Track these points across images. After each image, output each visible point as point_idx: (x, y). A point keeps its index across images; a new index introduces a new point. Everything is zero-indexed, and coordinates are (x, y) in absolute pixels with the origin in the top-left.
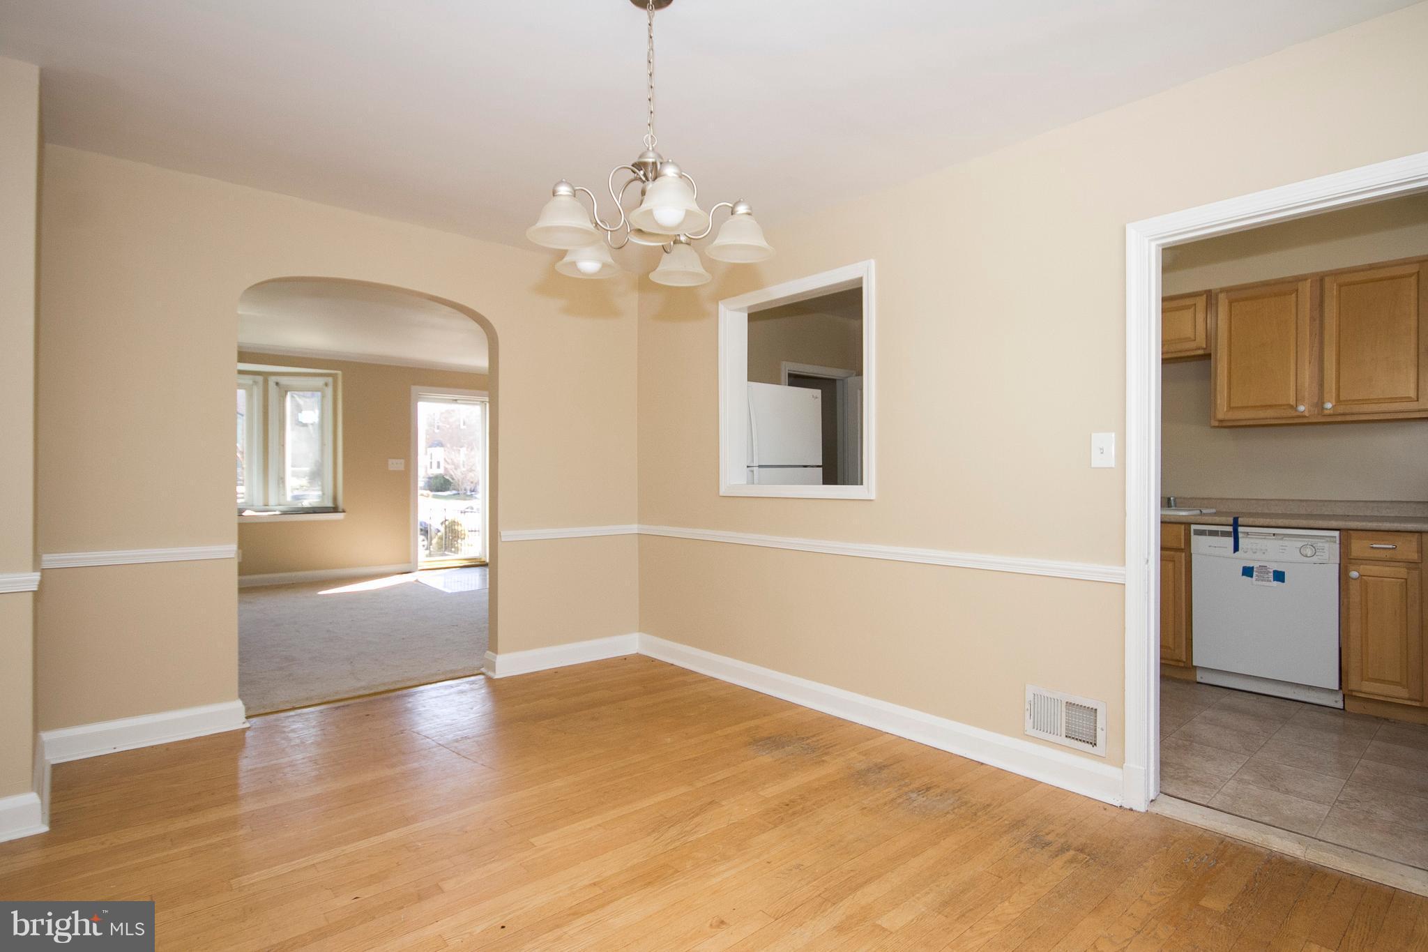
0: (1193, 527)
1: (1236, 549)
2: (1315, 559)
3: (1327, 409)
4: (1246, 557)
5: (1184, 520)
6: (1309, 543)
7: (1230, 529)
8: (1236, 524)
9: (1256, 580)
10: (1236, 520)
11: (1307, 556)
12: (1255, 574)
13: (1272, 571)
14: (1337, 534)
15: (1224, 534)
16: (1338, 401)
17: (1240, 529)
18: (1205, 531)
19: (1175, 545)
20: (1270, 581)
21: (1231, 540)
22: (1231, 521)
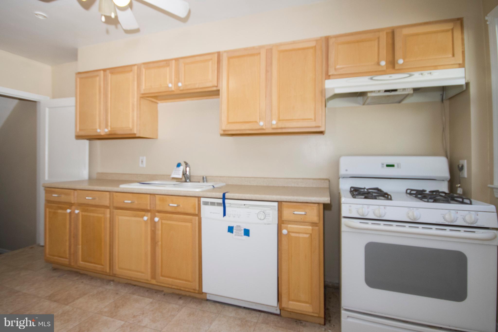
0: (203, 200)
1: (224, 215)
2: (265, 221)
3: (273, 125)
4: (229, 220)
5: (197, 195)
6: (262, 211)
7: (221, 201)
8: (224, 198)
9: (235, 235)
10: (224, 195)
11: (261, 219)
12: (234, 231)
13: (243, 229)
14: (276, 204)
15: (219, 204)
16: (279, 120)
17: (226, 201)
18: (208, 202)
19: (192, 211)
20: (242, 236)
21: (222, 208)
22: (221, 196)
